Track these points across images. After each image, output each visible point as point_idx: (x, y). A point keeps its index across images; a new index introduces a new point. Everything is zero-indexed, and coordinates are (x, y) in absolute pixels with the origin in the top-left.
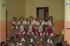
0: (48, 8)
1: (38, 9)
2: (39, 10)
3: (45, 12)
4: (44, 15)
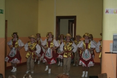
0: (75, 17)
1: (59, 19)
2: (61, 20)
3: (71, 23)
4: (69, 29)
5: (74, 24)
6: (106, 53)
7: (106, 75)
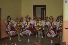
0: (45, 6)
5: (44, 11)
6: (65, 29)
7: (65, 43)
